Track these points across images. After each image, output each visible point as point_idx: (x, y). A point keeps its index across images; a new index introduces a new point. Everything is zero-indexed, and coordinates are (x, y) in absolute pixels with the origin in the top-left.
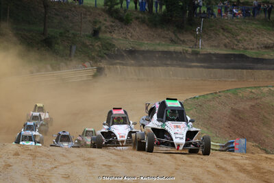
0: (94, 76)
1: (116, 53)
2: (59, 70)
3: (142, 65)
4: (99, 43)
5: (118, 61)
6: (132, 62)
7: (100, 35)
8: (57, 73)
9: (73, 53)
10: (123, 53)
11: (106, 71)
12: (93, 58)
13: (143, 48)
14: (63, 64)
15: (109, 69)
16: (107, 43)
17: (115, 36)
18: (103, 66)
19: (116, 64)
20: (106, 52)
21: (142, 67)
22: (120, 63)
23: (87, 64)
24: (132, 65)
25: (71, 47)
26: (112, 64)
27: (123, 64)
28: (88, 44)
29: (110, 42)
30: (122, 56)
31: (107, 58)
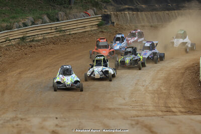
0: (99, 25)
2: (58, 20)
3: (156, 10)
5: (127, 6)
6: (143, 6)
8: (55, 24)
11: (113, 19)
12: (96, 5)
14: (61, 14)
15: (117, 16)
18: (109, 13)
19: (124, 10)
21: (154, 12)
22: (129, 9)
23: (90, 12)
26: (120, 11)
27: (132, 10)
31: (113, 3)
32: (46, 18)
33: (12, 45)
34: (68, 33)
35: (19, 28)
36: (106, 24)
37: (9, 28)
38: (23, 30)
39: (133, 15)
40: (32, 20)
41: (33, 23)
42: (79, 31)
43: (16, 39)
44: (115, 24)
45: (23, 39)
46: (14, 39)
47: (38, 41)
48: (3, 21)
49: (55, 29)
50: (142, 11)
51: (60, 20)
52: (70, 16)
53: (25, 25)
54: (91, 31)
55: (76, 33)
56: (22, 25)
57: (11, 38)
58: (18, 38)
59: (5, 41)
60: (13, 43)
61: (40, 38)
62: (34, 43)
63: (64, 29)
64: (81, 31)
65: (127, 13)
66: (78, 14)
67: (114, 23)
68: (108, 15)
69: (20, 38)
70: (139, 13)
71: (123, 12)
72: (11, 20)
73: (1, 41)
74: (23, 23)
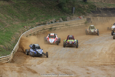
0: (85, 23)
1: (97, 10)
2: (67, 20)
3: (111, 16)
4: (87, 5)
5: (98, 15)
6: (105, 14)
7: (88, 1)
8: (65, 22)
9: (74, 11)
10: (100, 10)
11: (92, 20)
12: (84, 14)
13: (111, 7)
14: (68, 17)
15: (93, 19)
16: (92, 5)
17: (95, 1)
18: (90, 18)
20: (91, 10)
21: (110, 17)
22: (99, 16)
23: (81, 17)
24: (105, 16)
25: (72, 8)
27: (100, 16)
28: (81, 6)
29: (93, 4)
30: (100, 12)
31: (91, 13)
32: (61, 19)
34: (71, 26)
35: (49, 24)
36: (89, 22)
37: (44, 24)
38: (51, 25)
39: (101, 18)
40: (55, 20)
41: (55, 22)
43: (47, 29)
45: (51, 29)
48: (42, 20)
49: (65, 25)
50: (104, 17)
51: (68, 20)
52: (72, 18)
54: (82, 25)
55: (75, 27)
56: (50, 22)
57: (45, 29)
58: (49, 29)
59: (43, 30)
60: (46, 31)
61: (58, 29)
62: (56, 31)
63: (69, 25)
64: (77, 26)
66: (76, 18)
67: (92, 22)
68: (89, 18)
70: (104, 18)
71: (96, 17)
72: (45, 20)
73: (40, 30)
74: (51, 22)
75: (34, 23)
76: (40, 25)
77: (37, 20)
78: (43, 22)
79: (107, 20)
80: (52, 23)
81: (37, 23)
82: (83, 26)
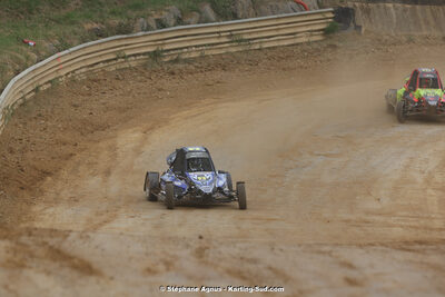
0: (327, 32)
2: (235, 16)
8: (230, 26)
11: (360, 18)
14: (243, 2)
15: (367, 12)
18: (350, 5)
32: (207, 9)
33: (130, 68)
34: (257, 47)
35: (148, 30)
36: (345, 29)
37: (124, 30)
38: (156, 35)
39: (405, 10)
40: (178, 13)
41: (179, 21)
42: (281, 43)
43: (139, 54)
44: (363, 29)
45: (155, 55)
46: (134, 55)
47: (189, 61)
48: (113, 13)
49: (227, 36)
50: (424, 3)
51: (240, 14)
52: (263, 7)
53: (161, 24)
54: (308, 43)
55: (274, 47)
56: (153, 24)
57: (128, 53)
58: (144, 54)
59: (115, 59)
60: (133, 64)
61: (193, 55)
62: (180, 66)
63: (246, 37)
64: (286, 43)
65: (390, 5)
66: (280, 5)
67: (360, 27)
68: (347, 9)
69: (148, 53)
70: (418, 7)
71: (381, 4)
72: (129, 12)
73: (105, 58)
74: (157, 20)
75: (73, 23)
76: (101, 35)
77: (87, 9)
78: (115, 21)
79: (435, 18)
80: (164, 27)
81: (88, 26)
82: (315, 46)
